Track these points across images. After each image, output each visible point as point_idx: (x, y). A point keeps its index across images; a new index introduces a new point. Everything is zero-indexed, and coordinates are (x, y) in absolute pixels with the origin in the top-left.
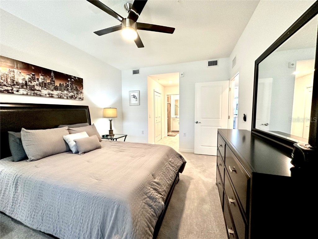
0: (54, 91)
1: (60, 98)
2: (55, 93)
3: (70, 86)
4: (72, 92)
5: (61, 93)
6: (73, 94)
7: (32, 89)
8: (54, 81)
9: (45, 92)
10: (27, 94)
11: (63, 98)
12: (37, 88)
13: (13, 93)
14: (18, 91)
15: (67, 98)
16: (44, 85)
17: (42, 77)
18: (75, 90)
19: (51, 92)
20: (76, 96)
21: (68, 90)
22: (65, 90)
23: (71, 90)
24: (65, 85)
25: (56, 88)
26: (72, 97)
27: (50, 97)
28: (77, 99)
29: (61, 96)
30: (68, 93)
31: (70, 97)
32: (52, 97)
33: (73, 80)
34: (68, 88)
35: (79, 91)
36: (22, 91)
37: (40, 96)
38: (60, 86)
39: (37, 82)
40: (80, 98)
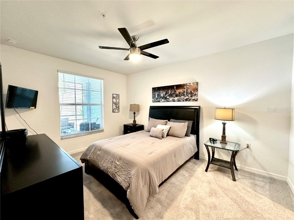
0: (176, 98)
1: (179, 101)
2: (176, 99)
3: (185, 92)
4: (187, 96)
5: (180, 98)
6: (188, 97)
7: (166, 98)
8: (176, 92)
9: (171, 99)
10: (164, 102)
11: (181, 101)
12: (168, 97)
13: (160, 102)
14: (161, 101)
15: (183, 101)
16: (171, 95)
17: (170, 91)
18: (189, 94)
19: (174, 99)
20: (190, 98)
21: (184, 95)
22: (182, 95)
23: (186, 94)
24: (182, 92)
25: (177, 96)
26: (186, 100)
27: (173, 101)
28: (191, 101)
29: (179, 100)
30: (184, 97)
31: (185, 100)
32: (174, 101)
33: (188, 86)
34: (184, 93)
35: (193, 94)
36: (163, 100)
37: (169, 101)
38: (179, 93)
39: (168, 95)
40: (194, 100)
